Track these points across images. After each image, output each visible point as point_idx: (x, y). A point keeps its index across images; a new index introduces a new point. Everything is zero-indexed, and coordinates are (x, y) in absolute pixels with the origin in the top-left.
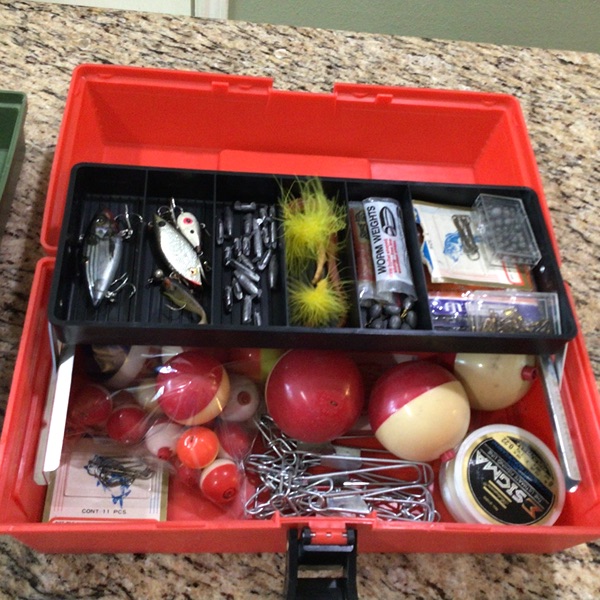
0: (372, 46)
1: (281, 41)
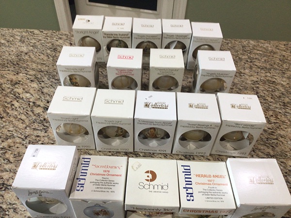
0: (252, 42)
1: (229, 42)
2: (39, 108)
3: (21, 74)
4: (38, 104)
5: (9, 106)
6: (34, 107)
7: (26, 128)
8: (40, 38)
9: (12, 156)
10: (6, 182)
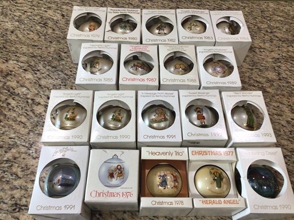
2: (39, 107)
3: (11, 62)
4: (37, 101)
5: (5, 105)
6: (33, 105)
7: (29, 133)
8: (25, 9)
9: (19, 169)
10: (18, 202)
